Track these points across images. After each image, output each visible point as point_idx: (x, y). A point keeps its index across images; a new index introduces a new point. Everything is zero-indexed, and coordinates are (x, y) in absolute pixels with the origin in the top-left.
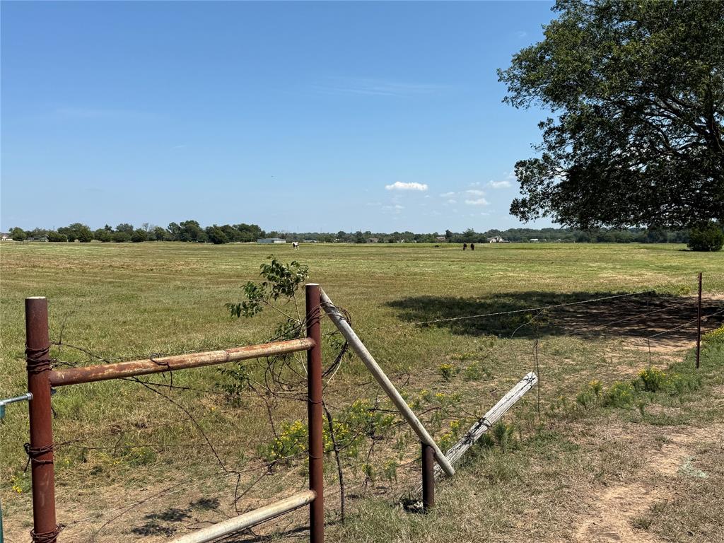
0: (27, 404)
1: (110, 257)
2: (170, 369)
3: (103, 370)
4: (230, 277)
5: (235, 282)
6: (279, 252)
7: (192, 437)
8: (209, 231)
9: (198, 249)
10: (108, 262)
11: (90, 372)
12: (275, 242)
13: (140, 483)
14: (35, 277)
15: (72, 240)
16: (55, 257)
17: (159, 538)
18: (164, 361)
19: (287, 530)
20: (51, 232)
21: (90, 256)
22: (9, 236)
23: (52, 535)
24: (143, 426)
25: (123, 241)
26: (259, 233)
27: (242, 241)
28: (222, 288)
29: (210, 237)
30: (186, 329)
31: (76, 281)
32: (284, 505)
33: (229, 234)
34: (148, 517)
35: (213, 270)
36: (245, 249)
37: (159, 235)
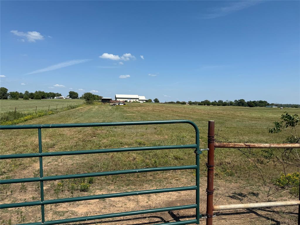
0: (207, 151)
1: (216, 110)
2: (250, 148)
3: (230, 145)
4: (256, 119)
5: (258, 120)
6: (275, 111)
7: (246, 171)
8: (248, 103)
9: (244, 109)
10: (215, 112)
11: (226, 145)
12: (273, 107)
13: (230, 182)
14: (196, 115)
15: (205, 105)
16: (201, 110)
17: (237, 201)
18: (248, 145)
19: (285, 212)
20: (199, 102)
21: (210, 110)
22: (188, 103)
23: (212, 192)
24: (230, 164)
25: (220, 105)
26: (266, 104)
27: (260, 106)
28: (253, 122)
29: (248, 105)
30: (242, 134)
31: (207, 117)
32: (289, 203)
33: (255, 104)
34: (233, 193)
35: (250, 116)
36: (261, 109)
37: (231, 104)
